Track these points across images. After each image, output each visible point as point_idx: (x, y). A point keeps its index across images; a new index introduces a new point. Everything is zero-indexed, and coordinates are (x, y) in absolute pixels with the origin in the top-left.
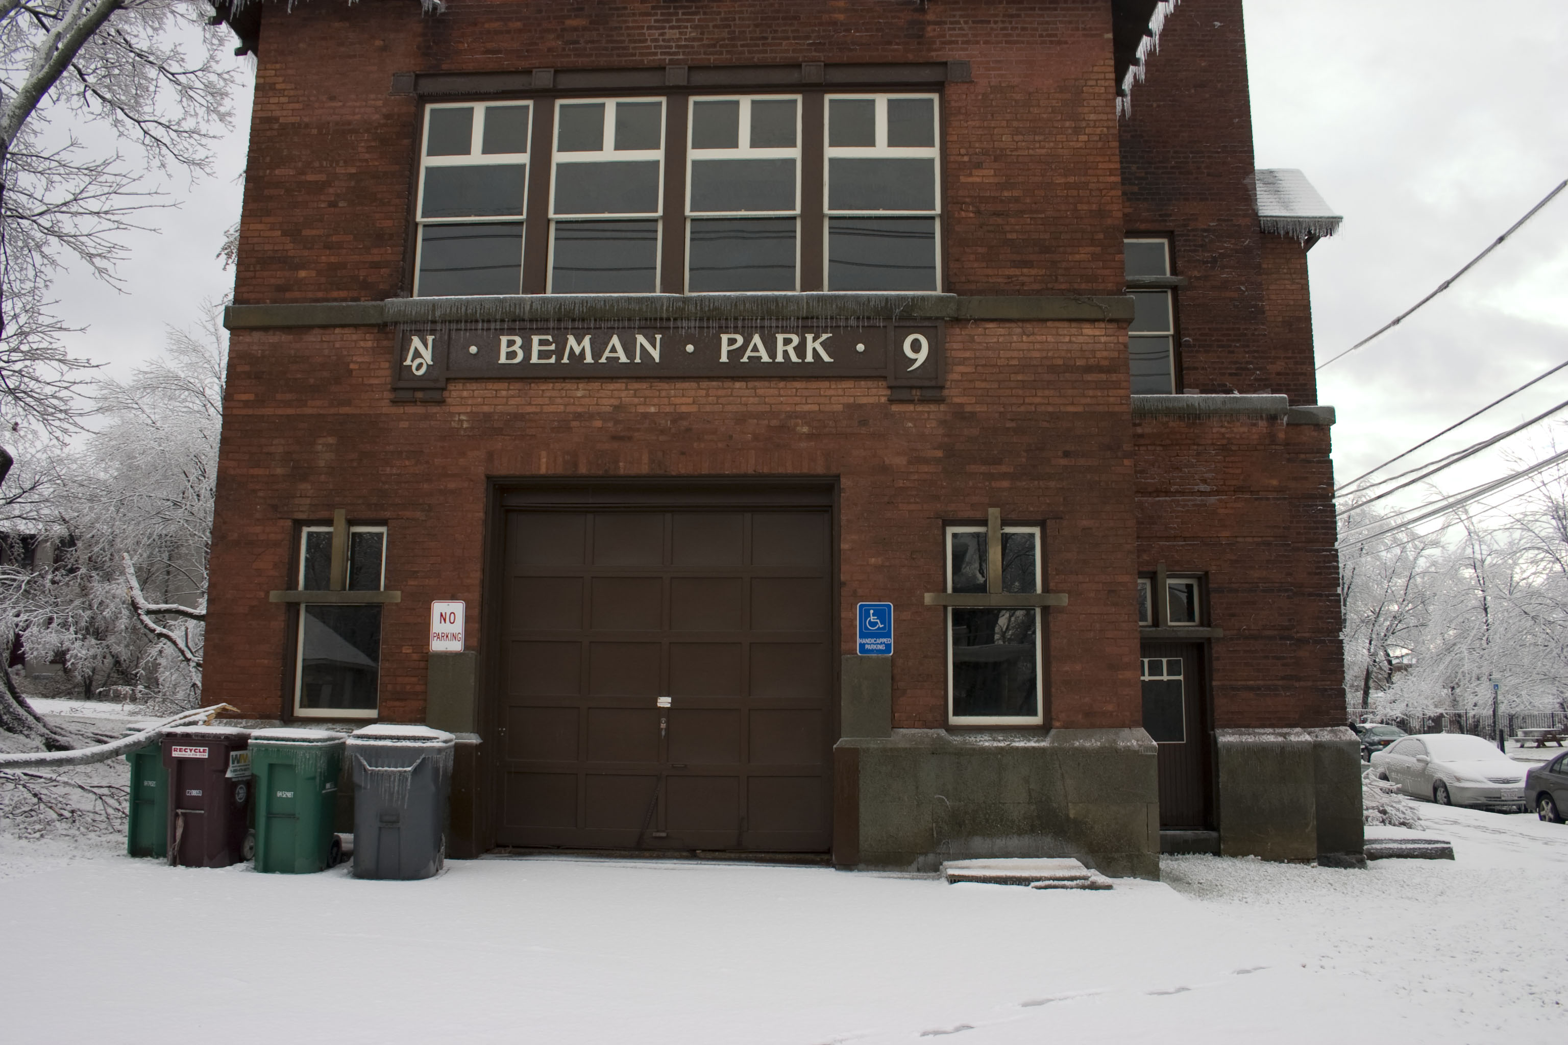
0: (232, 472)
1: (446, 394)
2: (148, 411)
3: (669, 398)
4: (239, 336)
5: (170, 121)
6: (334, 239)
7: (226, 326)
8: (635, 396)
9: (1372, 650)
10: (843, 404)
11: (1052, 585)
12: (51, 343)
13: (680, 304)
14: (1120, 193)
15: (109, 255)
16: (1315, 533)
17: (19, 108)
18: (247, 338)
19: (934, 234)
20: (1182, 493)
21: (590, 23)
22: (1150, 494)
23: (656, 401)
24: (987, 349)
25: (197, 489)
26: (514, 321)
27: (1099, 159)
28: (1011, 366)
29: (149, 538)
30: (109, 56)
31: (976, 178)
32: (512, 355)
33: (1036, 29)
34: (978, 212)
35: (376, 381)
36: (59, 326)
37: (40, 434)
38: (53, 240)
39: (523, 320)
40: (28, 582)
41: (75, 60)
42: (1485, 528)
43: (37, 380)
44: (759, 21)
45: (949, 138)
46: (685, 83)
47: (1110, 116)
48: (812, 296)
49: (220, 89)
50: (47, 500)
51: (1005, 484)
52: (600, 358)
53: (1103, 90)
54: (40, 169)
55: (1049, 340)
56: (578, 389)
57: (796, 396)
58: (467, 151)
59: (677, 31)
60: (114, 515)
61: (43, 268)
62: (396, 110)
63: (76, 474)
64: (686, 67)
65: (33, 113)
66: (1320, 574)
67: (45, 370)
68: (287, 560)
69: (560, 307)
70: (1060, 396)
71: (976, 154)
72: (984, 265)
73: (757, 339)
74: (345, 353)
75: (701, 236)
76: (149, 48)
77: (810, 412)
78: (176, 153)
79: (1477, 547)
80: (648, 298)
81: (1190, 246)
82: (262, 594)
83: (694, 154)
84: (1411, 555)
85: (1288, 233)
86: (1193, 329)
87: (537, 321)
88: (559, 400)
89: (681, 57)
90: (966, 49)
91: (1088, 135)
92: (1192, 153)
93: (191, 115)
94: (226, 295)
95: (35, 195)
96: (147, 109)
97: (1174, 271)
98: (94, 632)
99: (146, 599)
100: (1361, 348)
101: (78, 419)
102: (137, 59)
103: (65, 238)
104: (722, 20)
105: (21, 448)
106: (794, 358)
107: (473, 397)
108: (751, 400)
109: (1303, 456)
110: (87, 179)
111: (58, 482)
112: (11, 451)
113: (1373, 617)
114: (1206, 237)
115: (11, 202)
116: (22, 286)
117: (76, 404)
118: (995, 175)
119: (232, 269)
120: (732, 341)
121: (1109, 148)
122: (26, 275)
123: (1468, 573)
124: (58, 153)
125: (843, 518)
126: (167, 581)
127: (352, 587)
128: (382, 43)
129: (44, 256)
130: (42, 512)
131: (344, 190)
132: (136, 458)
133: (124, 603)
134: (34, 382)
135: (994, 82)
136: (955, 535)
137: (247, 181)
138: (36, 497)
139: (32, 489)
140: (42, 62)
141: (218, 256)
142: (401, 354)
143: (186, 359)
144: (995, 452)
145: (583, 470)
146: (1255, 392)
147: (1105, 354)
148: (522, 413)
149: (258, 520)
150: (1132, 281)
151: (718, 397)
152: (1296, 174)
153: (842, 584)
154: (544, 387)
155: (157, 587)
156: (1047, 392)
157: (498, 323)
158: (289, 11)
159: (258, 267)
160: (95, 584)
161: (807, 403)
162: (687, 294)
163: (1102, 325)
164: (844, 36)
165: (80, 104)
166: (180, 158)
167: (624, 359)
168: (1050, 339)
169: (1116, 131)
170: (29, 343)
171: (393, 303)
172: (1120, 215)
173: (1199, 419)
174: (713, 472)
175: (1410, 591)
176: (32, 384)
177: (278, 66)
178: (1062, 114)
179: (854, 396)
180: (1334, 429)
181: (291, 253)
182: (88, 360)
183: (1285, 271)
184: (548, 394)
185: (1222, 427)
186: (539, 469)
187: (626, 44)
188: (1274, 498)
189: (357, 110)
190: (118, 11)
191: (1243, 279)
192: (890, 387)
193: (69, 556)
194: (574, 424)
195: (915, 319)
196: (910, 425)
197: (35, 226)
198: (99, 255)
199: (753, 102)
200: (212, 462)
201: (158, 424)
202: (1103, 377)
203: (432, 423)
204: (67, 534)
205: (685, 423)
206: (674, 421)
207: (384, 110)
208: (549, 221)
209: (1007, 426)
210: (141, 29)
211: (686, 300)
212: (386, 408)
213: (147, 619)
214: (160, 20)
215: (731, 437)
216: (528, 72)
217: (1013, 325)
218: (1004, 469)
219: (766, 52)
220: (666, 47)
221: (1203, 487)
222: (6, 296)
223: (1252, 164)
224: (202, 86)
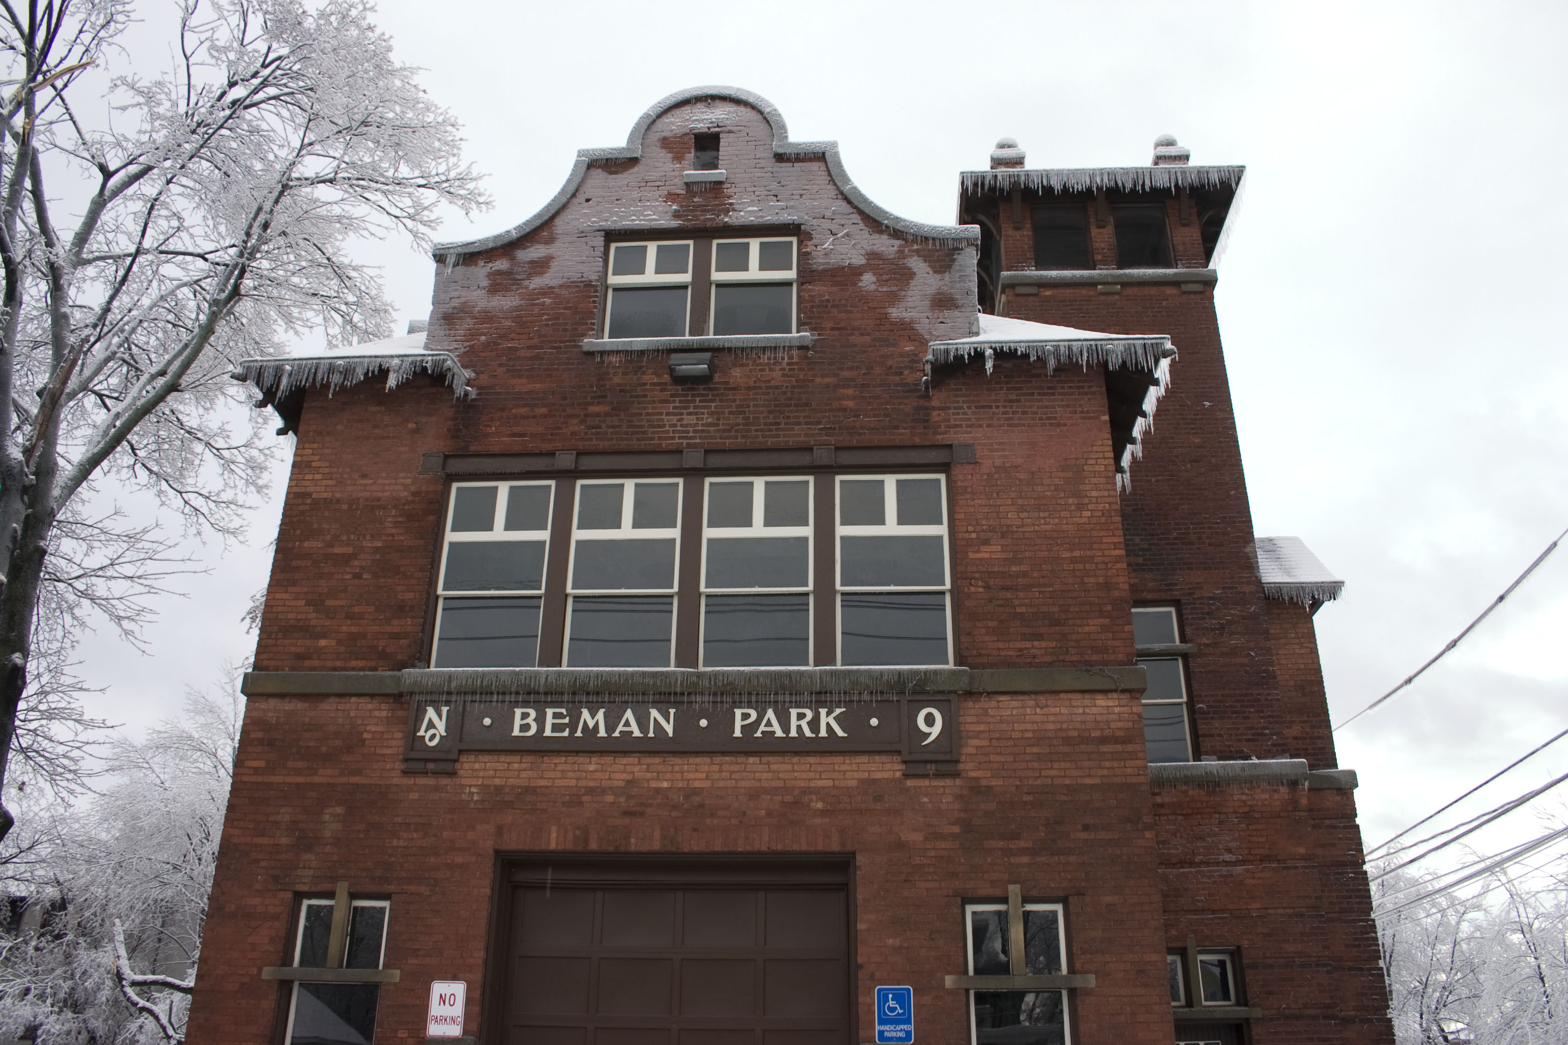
0: (236, 840)
1: (458, 765)
2: (157, 770)
3: (682, 773)
4: (255, 702)
5: (210, 493)
6: (356, 609)
7: (243, 692)
8: (648, 771)
9: (1424, 1025)
10: (858, 780)
11: (1078, 965)
12: (69, 703)
13: (694, 679)
14: (1125, 566)
15: (137, 618)
16: (1348, 903)
17: (72, 480)
18: (263, 705)
19: (945, 606)
20: (1208, 864)
21: (612, 409)
22: (1174, 865)
23: (669, 776)
24: (1001, 722)
25: (199, 853)
26: (529, 693)
27: (1103, 533)
28: (1026, 738)
29: (144, 903)
30: (161, 433)
31: (985, 553)
32: (525, 727)
33: (1036, 413)
34: (987, 587)
35: (389, 751)
36: (79, 686)
37: (46, 792)
38: (86, 602)
39: (538, 693)
40: (10, 949)
41: (129, 437)
42: (1527, 890)
43: (51, 740)
44: (773, 408)
45: (957, 516)
46: (701, 466)
47: (1112, 493)
48: (825, 671)
49: (260, 464)
50: (43, 861)
51: (1025, 859)
52: (614, 732)
53: (1103, 468)
54: (83, 536)
55: (1062, 712)
56: (590, 763)
57: (810, 771)
58: (490, 528)
59: (694, 417)
60: (111, 878)
61: (72, 630)
62: (424, 488)
63: (77, 833)
64: (703, 450)
65: (84, 484)
66: (1359, 946)
67: (59, 730)
68: (284, 935)
69: (575, 680)
70: (1077, 768)
71: (983, 531)
72: (995, 638)
73: (770, 714)
74: (359, 722)
75: (717, 608)
76: (199, 425)
77: (824, 788)
78: (213, 522)
79: (1521, 910)
80: (662, 673)
81: (1197, 614)
82: (255, 971)
83: (709, 533)
84: (1453, 920)
85: (1292, 598)
86: (1206, 696)
87: (552, 694)
88: (571, 774)
89: (698, 441)
90: (971, 432)
91: (1091, 511)
92: (1192, 524)
93: (231, 487)
94: (247, 658)
95: (74, 560)
96: (190, 481)
97: (1183, 639)
98: (72, 1004)
99: (132, 970)
100: (1376, 709)
101: (86, 780)
102: (187, 435)
103: (97, 601)
104: (737, 407)
105: (25, 805)
106: (808, 733)
107: (485, 769)
108: (765, 775)
109: (1328, 822)
110: (125, 546)
111: (58, 841)
112: (13, 809)
113: (1420, 988)
114: (1212, 604)
115: (51, 566)
116: (50, 646)
117: (87, 765)
118: (1002, 551)
119: (255, 632)
120: (745, 716)
121: (1112, 523)
122: (55, 636)
123: (1517, 938)
124: (101, 521)
125: (860, 897)
126: (157, 949)
127: (349, 965)
128: (414, 425)
129: (75, 618)
130: (37, 873)
131: (369, 562)
132: (140, 818)
133: (108, 973)
134: (47, 741)
135: (998, 462)
136: (974, 913)
137: (277, 551)
138: (32, 857)
139: (30, 848)
140: (99, 439)
141: (242, 620)
142: (415, 724)
143: (201, 720)
144: (1013, 827)
145: (593, 846)
146: (1273, 757)
147: (1120, 724)
148: (534, 787)
149: (258, 891)
150: (1142, 650)
151: (732, 773)
152: (1295, 541)
153: (859, 967)
154: (556, 760)
155: (146, 955)
156: (1063, 765)
157: (513, 696)
158: (330, 396)
159: (280, 635)
160: (81, 952)
161: (821, 779)
162: (702, 669)
163: (1115, 695)
164: (854, 421)
165: (129, 476)
166: (216, 526)
167: (637, 733)
168: (1064, 710)
169: (1118, 507)
170: (48, 702)
171: (410, 674)
172: (1127, 587)
173: (1219, 786)
174: (726, 849)
175: (1456, 958)
176: (46, 744)
177: (315, 446)
178: (1065, 491)
179: (869, 772)
180: (1356, 792)
181: (312, 623)
182: (104, 720)
183: (1293, 635)
184: (560, 768)
185: (1243, 794)
186: (549, 844)
187: (646, 429)
188: (1302, 867)
189: (387, 488)
190: (175, 394)
191: (1252, 644)
192: (905, 762)
193: (57, 920)
194: (586, 798)
195: (928, 693)
196: (926, 800)
197: (70, 589)
198: (128, 618)
199: (767, 483)
200: (216, 825)
201: (167, 785)
202: (1119, 747)
203: (443, 795)
204: (59, 897)
205: (698, 799)
206: (687, 797)
207: (413, 488)
208: (567, 595)
209: (1024, 799)
210: (193, 408)
211: (700, 675)
212: (397, 779)
213: (130, 991)
214: (212, 401)
215: (744, 813)
216: (551, 454)
217: (1026, 697)
218: (1022, 844)
219: (778, 436)
220: (684, 432)
221: (1227, 857)
222: (33, 656)
223: (1252, 533)
224: (244, 461)
